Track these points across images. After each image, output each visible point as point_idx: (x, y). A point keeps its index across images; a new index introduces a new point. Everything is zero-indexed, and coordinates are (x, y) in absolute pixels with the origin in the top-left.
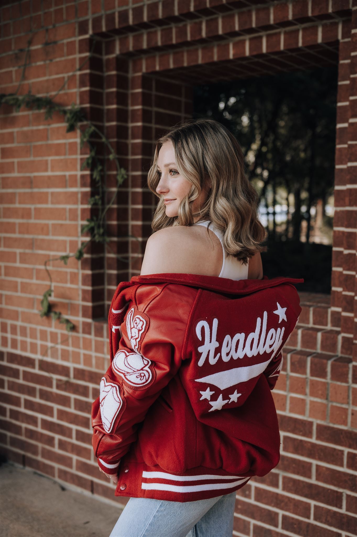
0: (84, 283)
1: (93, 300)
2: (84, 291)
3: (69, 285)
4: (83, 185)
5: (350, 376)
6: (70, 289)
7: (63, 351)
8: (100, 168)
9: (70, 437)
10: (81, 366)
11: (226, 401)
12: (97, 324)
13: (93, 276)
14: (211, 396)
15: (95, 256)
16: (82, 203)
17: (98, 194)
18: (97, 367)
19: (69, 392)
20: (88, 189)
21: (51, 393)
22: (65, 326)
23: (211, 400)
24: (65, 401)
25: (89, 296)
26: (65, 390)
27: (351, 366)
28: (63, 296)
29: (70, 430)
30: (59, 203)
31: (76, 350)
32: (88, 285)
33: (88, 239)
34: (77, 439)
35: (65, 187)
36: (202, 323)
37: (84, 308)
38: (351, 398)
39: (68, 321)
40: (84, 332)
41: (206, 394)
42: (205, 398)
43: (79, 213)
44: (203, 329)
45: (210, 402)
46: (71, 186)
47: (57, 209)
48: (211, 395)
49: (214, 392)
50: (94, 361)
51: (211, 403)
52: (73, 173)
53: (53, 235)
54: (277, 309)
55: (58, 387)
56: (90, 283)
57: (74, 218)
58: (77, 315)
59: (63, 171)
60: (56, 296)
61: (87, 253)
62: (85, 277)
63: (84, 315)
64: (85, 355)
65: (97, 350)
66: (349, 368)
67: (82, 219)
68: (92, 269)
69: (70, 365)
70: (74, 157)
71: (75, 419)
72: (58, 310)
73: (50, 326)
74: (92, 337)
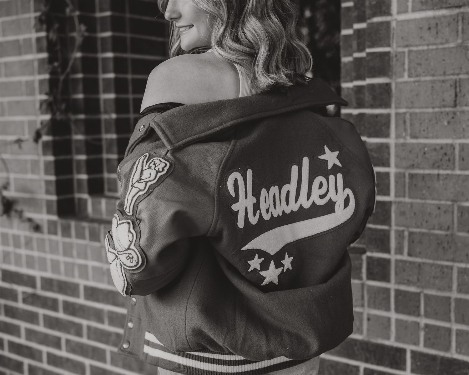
0: (47, 172)
1: (58, 193)
2: (48, 182)
3: (30, 176)
4: (40, 50)
5: (364, 270)
6: (31, 180)
7: (28, 257)
8: (56, 26)
9: (40, 360)
10: (48, 275)
11: (280, 270)
12: (64, 221)
13: (56, 162)
14: (260, 264)
15: (57, 138)
16: (40, 73)
17: (57, 60)
18: (67, 274)
19: (37, 306)
20: (44, 55)
21: (17, 309)
22: (27, 225)
23: (262, 270)
24: (32, 318)
25: (53, 188)
26: (32, 304)
27: (364, 257)
28: (24, 190)
29: (40, 352)
30: (13, 75)
31: (42, 255)
32: (51, 174)
33: (47, 117)
34: (49, 363)
35: (20, 54)
36: (235, 175)
37: (49, 202)
38: (366, 298)
39: (30, 220)
40: (50, 232)
41: (255, 263)
42: (254, 268)
43: (37, 85)
44: (236, 182)
45: (260, 272)
46: (26, 53)
47: (12, 83)
48: (261, 262)
49: (263, 259)
50: (62, 268)
51: (263, 273)
52: (27, 36)
53: (10, 115)
54: (324, 153)
55: (25, 301)
56: (53, 171)
57: (31, 93)
58: (40, 212)
59: (16, 34)
60: (17, 190)
61: (48, 134)
62: (47, 164)
63: (49, 212)
64: (52, 261)
65: (65, 254)
66: (362, 260)
67: (41, 93)
68: (55, 154)
69: (37, 274)
70: (27, 16)
71: (45, 340)
72: (19, 207)
73: (11, 227)
74: (59, 238)
